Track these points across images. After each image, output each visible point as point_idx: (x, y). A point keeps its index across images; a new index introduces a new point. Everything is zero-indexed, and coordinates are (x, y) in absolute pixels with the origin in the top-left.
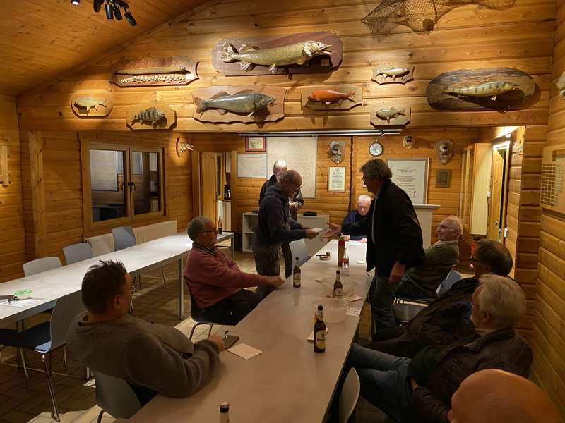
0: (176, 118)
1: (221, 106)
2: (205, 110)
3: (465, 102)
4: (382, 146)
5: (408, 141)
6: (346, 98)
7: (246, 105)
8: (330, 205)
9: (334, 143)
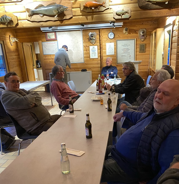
0: (18, 20)
1: (41, 12)
2: (33, 15)
3: (154, 5)
4: (114, 34)
5: (126, 30)
6: (101, 6)
7: (54, 11)
8: (92, 66)
9: (90, 33)
